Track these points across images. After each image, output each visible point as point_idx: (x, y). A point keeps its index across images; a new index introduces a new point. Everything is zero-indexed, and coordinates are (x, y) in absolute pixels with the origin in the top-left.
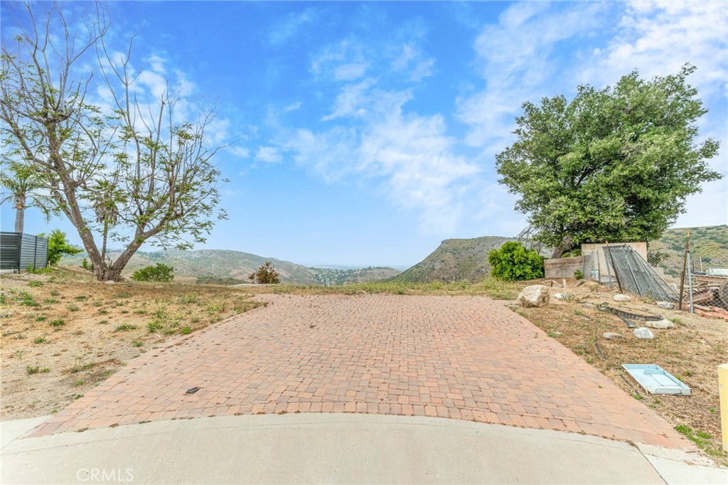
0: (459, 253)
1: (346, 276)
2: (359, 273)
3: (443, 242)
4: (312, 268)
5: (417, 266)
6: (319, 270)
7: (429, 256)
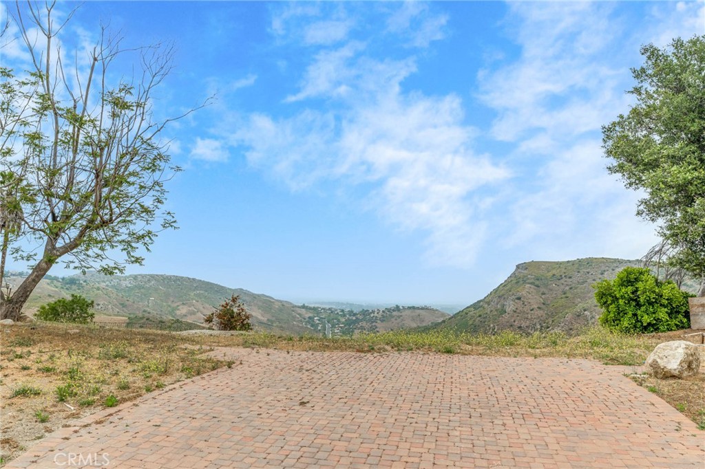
0: (546, 286)
1: (358, 320)
2: (379, 316)
3: (518, 267)
4: (304, 307)
5: (476, 306)
6: (314, 309)
7: (496, 290)
